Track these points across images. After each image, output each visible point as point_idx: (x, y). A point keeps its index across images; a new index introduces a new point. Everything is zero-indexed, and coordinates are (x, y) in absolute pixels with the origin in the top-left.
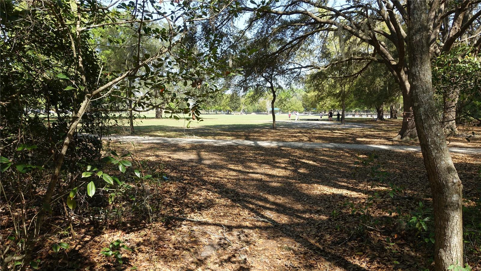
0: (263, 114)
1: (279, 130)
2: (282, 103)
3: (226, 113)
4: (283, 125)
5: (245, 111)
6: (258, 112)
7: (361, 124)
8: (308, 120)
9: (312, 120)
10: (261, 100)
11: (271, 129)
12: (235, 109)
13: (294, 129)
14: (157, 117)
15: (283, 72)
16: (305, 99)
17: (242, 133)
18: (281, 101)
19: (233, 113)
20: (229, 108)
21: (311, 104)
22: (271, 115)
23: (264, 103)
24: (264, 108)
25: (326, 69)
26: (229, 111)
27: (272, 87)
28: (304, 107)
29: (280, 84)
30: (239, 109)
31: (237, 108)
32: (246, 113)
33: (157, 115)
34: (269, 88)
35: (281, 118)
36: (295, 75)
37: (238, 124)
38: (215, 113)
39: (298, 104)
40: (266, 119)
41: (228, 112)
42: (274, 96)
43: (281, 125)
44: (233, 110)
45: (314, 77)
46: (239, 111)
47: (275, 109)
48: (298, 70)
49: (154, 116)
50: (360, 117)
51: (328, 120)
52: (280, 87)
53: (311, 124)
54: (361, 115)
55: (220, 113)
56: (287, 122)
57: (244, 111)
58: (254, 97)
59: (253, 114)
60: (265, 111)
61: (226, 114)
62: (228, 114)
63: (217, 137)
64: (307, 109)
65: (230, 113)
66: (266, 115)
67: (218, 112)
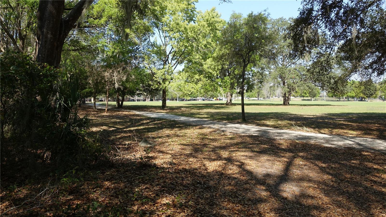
3: (359, 99)
5: (382, 98)
12: (370, 96)
14: (284, 104)
17: (375, 126)
19: (367, 99)
20: (362, 95)
26: (362, 98)
30: (374, 95)
31: (372, 95)
32: (384, 100)
33: (284, 102)
37: (371, 112)
38: (347, 100)
41: (362, 99)
44: (367, 97)
46: (375, 98)
49: (282, 103)
55: (353, 99)
57: (381, 97)
61: (359, 101)
62: (361, 100)
63: (336, 131)
65: (364, 99)
67: (350, 99)
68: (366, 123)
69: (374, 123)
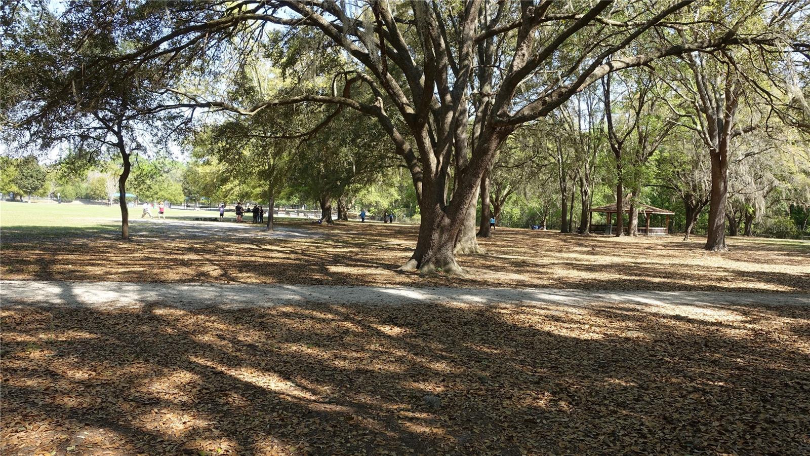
0: (100, 204)
1: (138, 243)
2: (143, 182)
3: (8, 198)
4: (146, 230)
6: (88, 198)
7: (300, 230)
8: (197, 219)
9: (205, 219)
10: (93, 175)
11: (118, 239)
12: (32, 191)
13: (173, 239)
15: (147, 113)
16: (189, 177)
17: (33, 255)
18: (141, 180)
19: (26, 198)
20: (15, 188)
21: (204, 189)
22: (118, 207)
23: (102, 182)
24: (101, 192)
25: (253, 113)
26: (16, 194)
27: (120, 145)
28: (185, 193)
29: (140, 140)
30: (41, 191)
31: (35, 189)
32: (60, 201)
34: (114, 145)
36: (177, 123)
37: (31, 225)
39: (174, 188)
40: (109, 216)
41: (14, 198)
42: (127, 165)
43: (141, 230)
44: (25, 192)
45: (221, 132)
46: (43, 195)
47: (127, 195)
48: (187, 112)
50: (286, 216)
51: (235, 221)
52: (139, 147)
53: (207, 229)
56: (155, 224)
57: (54, 195)
58: (73, 163)
59: (78, 202)
60: (103, 198)
61: (8, 200)
62: (13, 200)
64: (191, 199)
65: (18, 198)
66: (105, 207)
68: (16, 248)
69: (33, 248)
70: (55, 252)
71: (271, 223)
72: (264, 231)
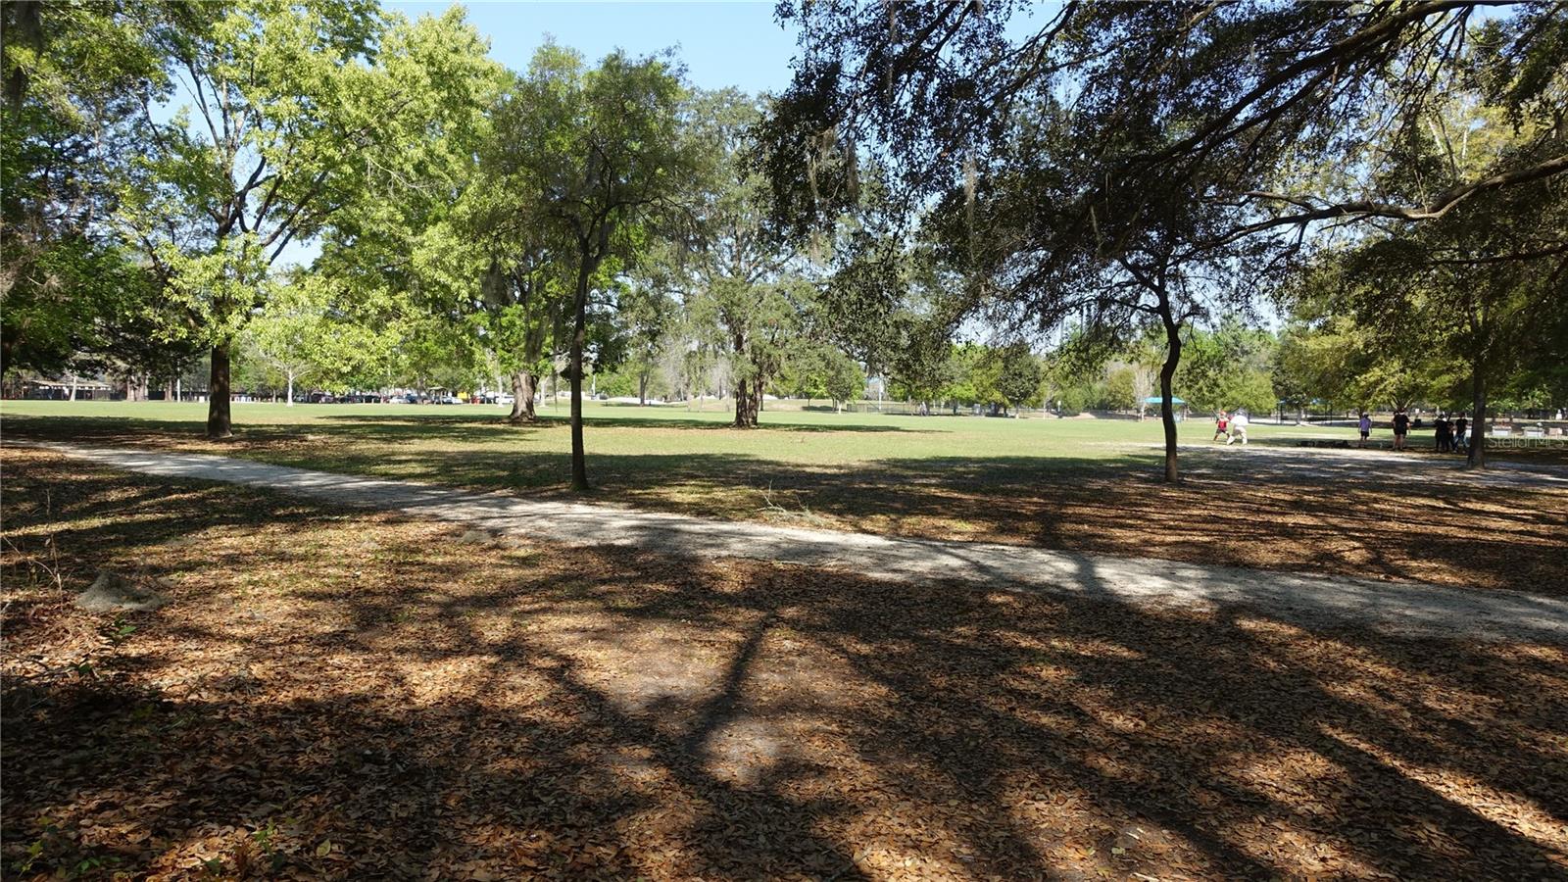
0: (1122, 417)
1: (1197, 489)
2: (1204, 375)
4: (1206, 464)
5: (1055, 407)
6: (1105, 408)
8: (1304, 443)
9: (1322, 444)
10: (1115, 365)
11: (1158, 481)
12: (1021, 398)
13: (1261, 483)
14: (740, 423)
15: (1212, 248)
16: (1288, 359)
17: (1031, 504)
18: (1196, 372)
19: (1012, 411)
20: (997, 396)
21: (1318, 382)
22: (1159, 423)
23: (1127, 378)
24: (1125, 396)
25: (1437, 215)
26: (998, 405)
27: (1164, 308)
28: (1277, 393)
29: (1197, 297)
30: (1033, 398)
31: (1026, 395)
32: (1061, 415)
33: (739, 416)
34: (1152, 310)
35: (1196, 434)
36: (1269, 257)
37: (1023, 454)
38: (951, 411)
39: (1255, 383)
40: (1141, 438)
41: (996, 411)
42: (1175, 345)
43: (1197, 466)
44: (1011, 401)
45: (1358, 264)
46: (1036, 406)
47: (1175, 400)
48: (1288, 233)
49: (732, 417)
50: (1515, 436)
52: (1196, 310)
53: (1329, 463)
54: (1518, 428)
55: (970, 410)
56: (1222, 453)
57: (1052, 405)
58: (1087, 350)
59: (1087, 416)
60: (1127, 408)
61: (988, 415)
62: (995, 414)
63: (910, 522)
64: (1290, 403)
65: (1002, 411)
66: (1130, 423)
67: (961, 409)
68: (1007, 493)
69: (1030, 494)
70: (1063, 500)
71: (1478, 454)
72: (1460, 469)
